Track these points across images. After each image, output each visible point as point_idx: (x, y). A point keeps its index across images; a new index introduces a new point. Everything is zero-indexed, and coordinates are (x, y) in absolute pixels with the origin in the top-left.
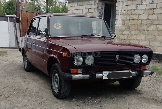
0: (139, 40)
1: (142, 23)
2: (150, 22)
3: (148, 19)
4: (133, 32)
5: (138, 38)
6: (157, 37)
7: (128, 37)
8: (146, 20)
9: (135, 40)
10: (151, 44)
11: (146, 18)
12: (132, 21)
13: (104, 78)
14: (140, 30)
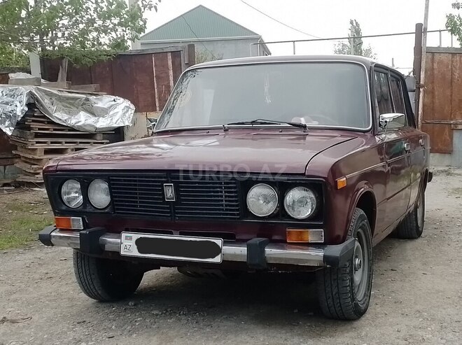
13: (122, 253)
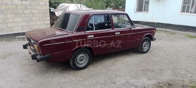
0: (17, 22)
1: (16, 7)
2: (25, 7)
3: (22, 4)
4: (9, 16)
5: (16, 21)
6: (32, 18)
7: (3, 21)
8: (20, 5)
9: (12, 22)
10: (29, 24)
11: (21, 4)
12: (5, 5)
14: (16, 14)
